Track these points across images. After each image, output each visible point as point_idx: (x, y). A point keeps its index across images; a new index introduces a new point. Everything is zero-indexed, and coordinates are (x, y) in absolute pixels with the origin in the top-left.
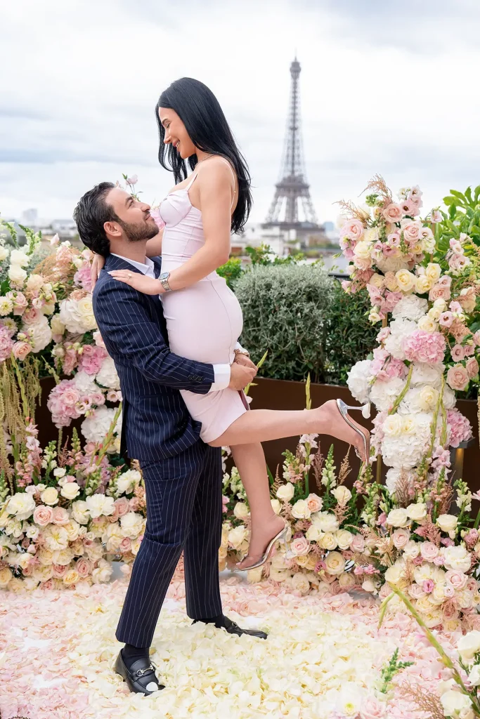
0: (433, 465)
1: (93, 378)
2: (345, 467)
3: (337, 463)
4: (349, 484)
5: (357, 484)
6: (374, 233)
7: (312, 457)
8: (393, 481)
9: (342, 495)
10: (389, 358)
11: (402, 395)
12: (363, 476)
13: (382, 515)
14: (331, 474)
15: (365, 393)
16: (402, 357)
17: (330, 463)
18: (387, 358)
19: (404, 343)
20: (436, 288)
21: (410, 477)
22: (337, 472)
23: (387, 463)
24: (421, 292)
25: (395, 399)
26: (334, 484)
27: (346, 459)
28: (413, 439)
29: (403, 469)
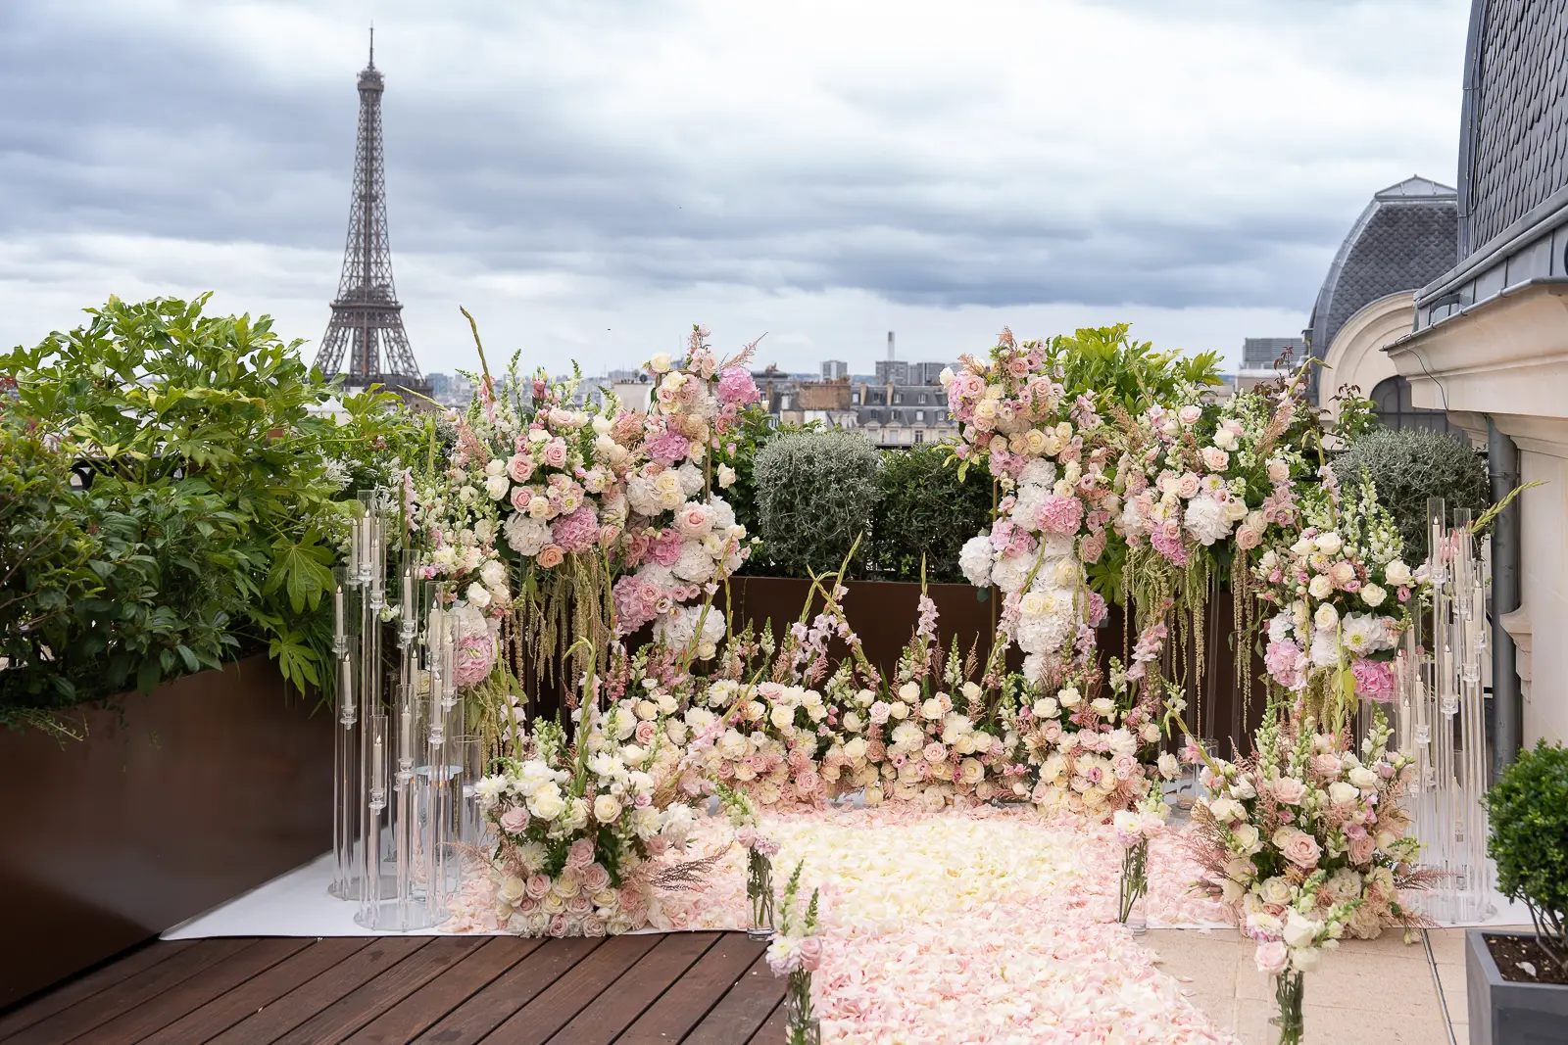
0: (1078, 647)
1: (669, 570)
2: (971, 660)
3: (963, 656)
4: (976, 678)
5: (988, 678)
6: (997, 390)
7: (930, 651)
8: (1032, 670)
9: (972, 691)
10: (1015, 530)
11: (1035, 571)
12: (994, 667)
13: (1023, 709)
14: (957, 669)
15: (986, 573)
16: (1032, 528)
17: (954, 659)
18: (1013, 530)
19: (1038, 512)
20: (1069, 449)
21: (1055, 662)
22: (962, 666)
23: (1024, 649)
24: (1051, 454)
25: (1025, 576)
26: (960, 680)
27: (973, 651)
28: (1055, 618)
29: (1047, 655)
